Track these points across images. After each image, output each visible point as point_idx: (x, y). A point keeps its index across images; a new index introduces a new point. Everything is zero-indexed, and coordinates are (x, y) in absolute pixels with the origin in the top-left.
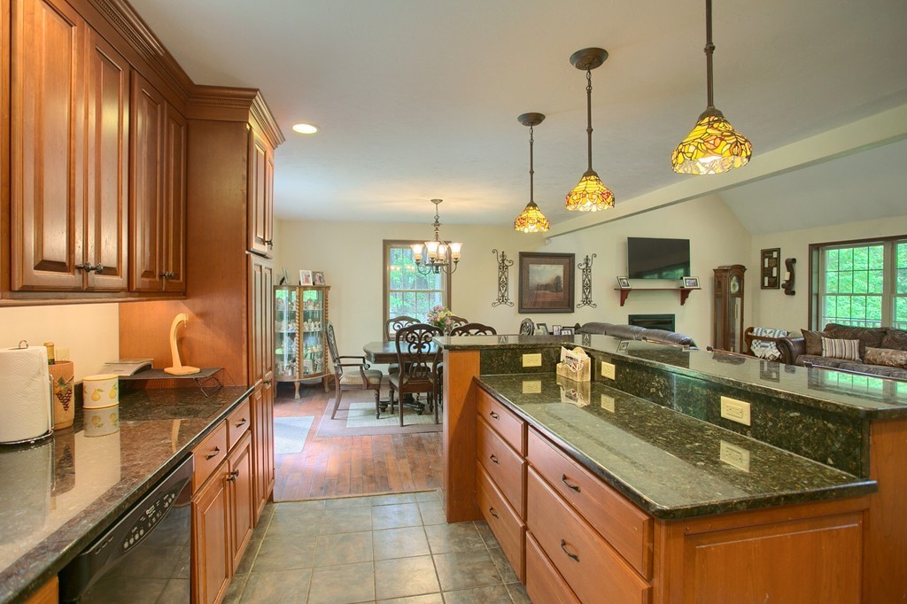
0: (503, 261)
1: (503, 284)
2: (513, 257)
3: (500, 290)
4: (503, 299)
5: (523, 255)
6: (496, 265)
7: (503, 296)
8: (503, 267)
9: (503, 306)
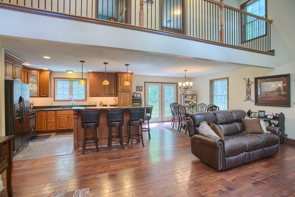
0: (248, 82)
1: (248, 92)
2: (252, 80)
3: (247, 95)
4: (248, 99)
5: (256, 79)
6: (245, 84)
7: (248, 97)
8: (248, 85)
9: (249, 102)
